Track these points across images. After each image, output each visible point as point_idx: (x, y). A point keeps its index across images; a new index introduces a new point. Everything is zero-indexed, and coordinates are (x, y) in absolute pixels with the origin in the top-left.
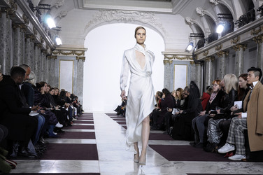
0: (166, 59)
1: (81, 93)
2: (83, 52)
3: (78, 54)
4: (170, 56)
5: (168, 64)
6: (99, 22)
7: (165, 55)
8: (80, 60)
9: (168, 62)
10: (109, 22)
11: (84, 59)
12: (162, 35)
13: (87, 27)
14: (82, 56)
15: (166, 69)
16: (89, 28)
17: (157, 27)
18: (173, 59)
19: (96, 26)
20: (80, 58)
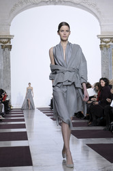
0: (103, 43)
1: (9, 87)
2: (9, 39)
3: (3, 43)
4: (107, 40)
5: (105, 49)
6: (25, 5)
7: (101, 39)
8: (6, 50)
9: (105, 46)
10: (36, 4)
11: (10, 47)
12: (96, 16)
13: (12, 11)
14: (8, 44)
15: (103, 54)
16: (14, 12)
17: (91, 8)
18: (111, 43)
19: (23, 10)
20: (6, 47)
